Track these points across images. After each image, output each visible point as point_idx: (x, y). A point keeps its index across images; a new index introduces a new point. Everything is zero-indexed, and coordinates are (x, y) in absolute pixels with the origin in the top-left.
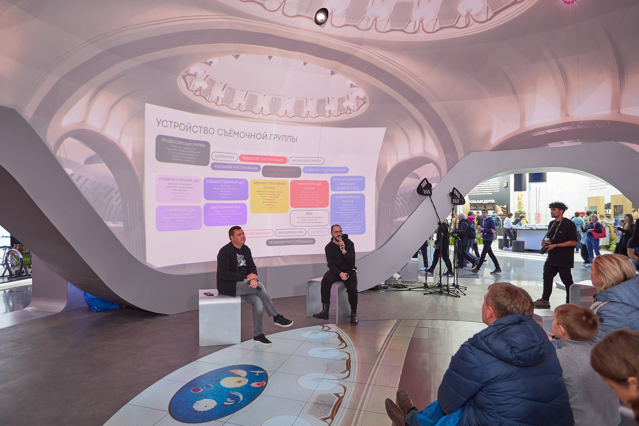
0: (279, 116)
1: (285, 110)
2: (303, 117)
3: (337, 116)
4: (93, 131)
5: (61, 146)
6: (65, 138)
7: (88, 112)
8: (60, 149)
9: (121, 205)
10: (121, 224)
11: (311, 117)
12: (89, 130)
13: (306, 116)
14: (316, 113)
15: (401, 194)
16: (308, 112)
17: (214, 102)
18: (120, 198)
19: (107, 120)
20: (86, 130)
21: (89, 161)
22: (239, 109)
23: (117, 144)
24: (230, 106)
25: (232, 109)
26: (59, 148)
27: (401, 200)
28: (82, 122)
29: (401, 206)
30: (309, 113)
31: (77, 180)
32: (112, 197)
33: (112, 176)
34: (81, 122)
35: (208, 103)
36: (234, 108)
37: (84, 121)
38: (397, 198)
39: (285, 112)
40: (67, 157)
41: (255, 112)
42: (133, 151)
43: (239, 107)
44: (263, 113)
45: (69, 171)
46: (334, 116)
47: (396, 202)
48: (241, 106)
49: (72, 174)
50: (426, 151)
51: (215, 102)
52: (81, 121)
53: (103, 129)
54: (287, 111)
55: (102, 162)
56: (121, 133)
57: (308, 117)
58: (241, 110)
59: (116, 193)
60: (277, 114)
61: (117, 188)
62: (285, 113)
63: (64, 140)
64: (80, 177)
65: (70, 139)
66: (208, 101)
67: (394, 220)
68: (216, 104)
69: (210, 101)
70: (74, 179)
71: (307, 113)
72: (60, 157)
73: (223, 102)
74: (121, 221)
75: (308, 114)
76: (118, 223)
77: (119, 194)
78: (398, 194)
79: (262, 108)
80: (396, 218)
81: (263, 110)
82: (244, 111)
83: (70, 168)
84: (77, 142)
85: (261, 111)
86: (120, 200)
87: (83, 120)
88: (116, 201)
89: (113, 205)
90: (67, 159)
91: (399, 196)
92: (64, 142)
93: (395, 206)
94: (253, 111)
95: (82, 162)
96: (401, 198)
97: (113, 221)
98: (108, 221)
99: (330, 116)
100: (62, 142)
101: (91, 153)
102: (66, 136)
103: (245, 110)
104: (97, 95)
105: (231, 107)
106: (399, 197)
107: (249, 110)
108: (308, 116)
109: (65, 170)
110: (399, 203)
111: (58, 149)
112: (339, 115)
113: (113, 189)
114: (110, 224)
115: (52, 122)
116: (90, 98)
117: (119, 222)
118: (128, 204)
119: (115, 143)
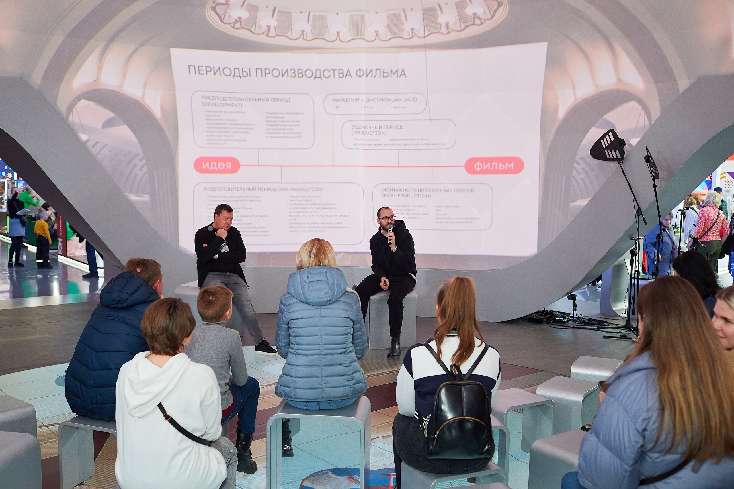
0: (366, 41)
1: (375, 31)
2: (406, 38)
3: (461, 31)
4: (110, 90)
5: (74, 110)
6: (77, 101)
7: (100, 69)
8: (73, 115)
9: (146, 175)
10: (146, 198)
11: (419, 37)
12: (104, 89)
13: (411, 36)
14: (426, 29)
15: (582, 159)
16: (412, 29)
17: (264, 33)
18: (146, 166)
19: (124, 75)
20: (101, 89)
21: (107, 124)
22: (303, 38)
23: (140, 101)
24: (289, 35)
25: (293, 39)
26: (72, 113)
27: (583, 169)
28: (95, 81)
29: (582, 179)
30: (414, 31)
31: (93, 147)
32: (136, 165)
33: (135, 140)
34: (93, 81)
35: (256, 36)
36: (295, 38)
37: (97, 80)
38: (575, 165)
39: (375, 34)
40: (81, 121)
41: (328, 40)
42: (162, 109)
43: (302, 35)
44: (341, 39)
45: (84, 137)
46: (456, 31)
47: (574, 173)
48: (305, 33)
49: (88, 140)
50: (621, 80)
51: (266, 33)
52: (94, 80)
53: (121, 86)
54: (378, 31)
55: (123, 125)
56: (145, 88)
57: (415, 38)
58: (307, 39)
59: (140, 160)
60: (364, 37)
61: (141, 154)
62: (377, 35)
63: (76, 103)
64: (97, 143)
65: (83, 102)
66: (255, 33)
67: (572, 204)
68: (268, 36)
69: (258, 33)
70: (90, 145)
71: (411, 31)
72: (73, 122)
73: (277, 32)
74: (148, 194)
75: (414, 33)
76: (143, 197)
77: (144, 161)
78: (577, 158)
79: (338, 33)
80: (574, 201)
81: (340, 34)
82: (312, 40)
83: (85, 134)
84: (91, 103)
85: (338, 37)
86: (145, 169)
87: (96, 79)
88: (140, 170)
89: (137, 175)
90: (82, 125)
91: (580, 161)
92: (77, 106)
93: (573, 179)
94: (326, 37)
95: (100, 126)
96: (583, 165)
97: (137, 193)
98: (130, 193)
99: (449, 33)
100: (74, 106)
101: (110, 115)
102: (79, 98)
103: (312, 38)
104: (108, 48)
105: (291, 37)
106: (579, 164)
107: (319, 37)
108: (414, 35)
109: (79, 136)
110: (579, 174)
111: (70, 114)
112: (464, 29)
113: (137, 155)
114: (133, 197)
115: (63, 85)
116: (100, 54)
117: (144, 195)
118: (155, 173)
119: (138, 101)
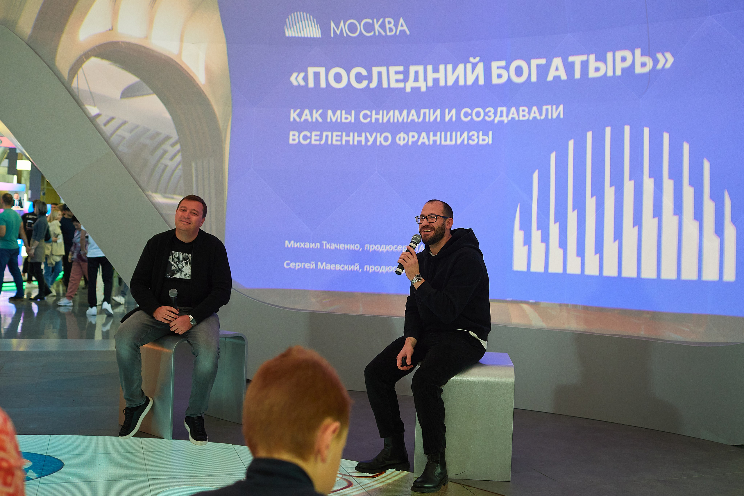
4: (130, 43)
5: (80, 72)
6: (85, 60)
7: (115, 14)
8: (78, 78)
9: (180, 167)
12: (123, 42)
18: (180, 154)
19: (151, 22)
20: (118, 42)
21: (128, 93)
23: (175, 60)
26: (76, 76)
28: (110, 30)
31: (105, 124)
32: (165, 152)
34: (107, 31)
37: (112, 29)
40: (89, 88)
42: (208, 71)
45: (93, 110)
49: (98, 115)
52: (108, 29)
53: (146, 38)
55: (151, 94)
56: (181, 40)
59: (173, 145)
61: (175, 136)
63: (84, 62)
64: (112, 119)
65: (94, 60)
70: (100, 121)
72: (78, 89)
76: (173, 198)
77: (178, 147)
83: (95, 106)
84: (105, 63)
86: (178, 158)
87: (110, 28)
88: (172, 159)
89: (166, 166)
90: (91, 92)
92: (84, 66)
95: (117, 94)
97: (164, 193)
98: (156, 192)
100: (80, 66)
101: (131, 79)
102: (87, 55)
109: (86, 109)
111: (73, 77)
113: (168, 138)
114: (159, 199)
115: (64, 37)
117: (175, 196)
118: (193, 165)
119: (172, 60)
